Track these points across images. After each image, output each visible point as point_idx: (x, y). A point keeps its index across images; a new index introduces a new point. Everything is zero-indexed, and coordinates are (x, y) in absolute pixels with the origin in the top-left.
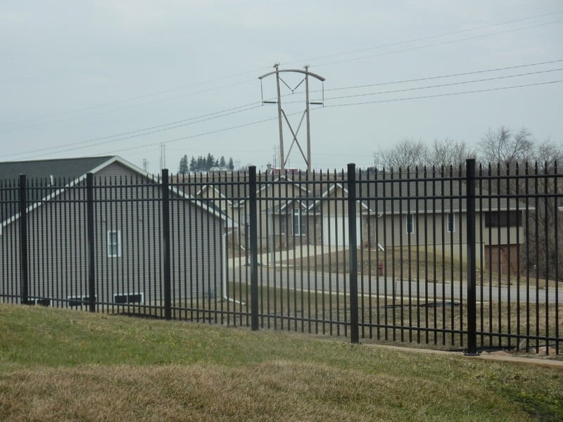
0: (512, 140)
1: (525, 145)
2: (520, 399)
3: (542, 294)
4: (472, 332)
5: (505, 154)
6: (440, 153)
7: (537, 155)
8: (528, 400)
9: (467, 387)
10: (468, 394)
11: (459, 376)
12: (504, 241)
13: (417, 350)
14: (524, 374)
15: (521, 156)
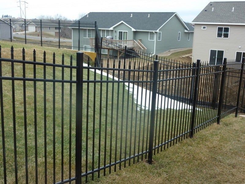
0: (59, 16)
1: (61, 16)
2: (67, 54)
3: (64, 40)
4: (59, 45)
5: (58, 17)
6: (47, 17)
7: (63, 18)
8: (68, 55)
9: (60, 53)
10: (60, 54)
11: (58, 51)
12: (57, 32)
13: (53, 48)
14: (67, 51)
15: (60, 18)
